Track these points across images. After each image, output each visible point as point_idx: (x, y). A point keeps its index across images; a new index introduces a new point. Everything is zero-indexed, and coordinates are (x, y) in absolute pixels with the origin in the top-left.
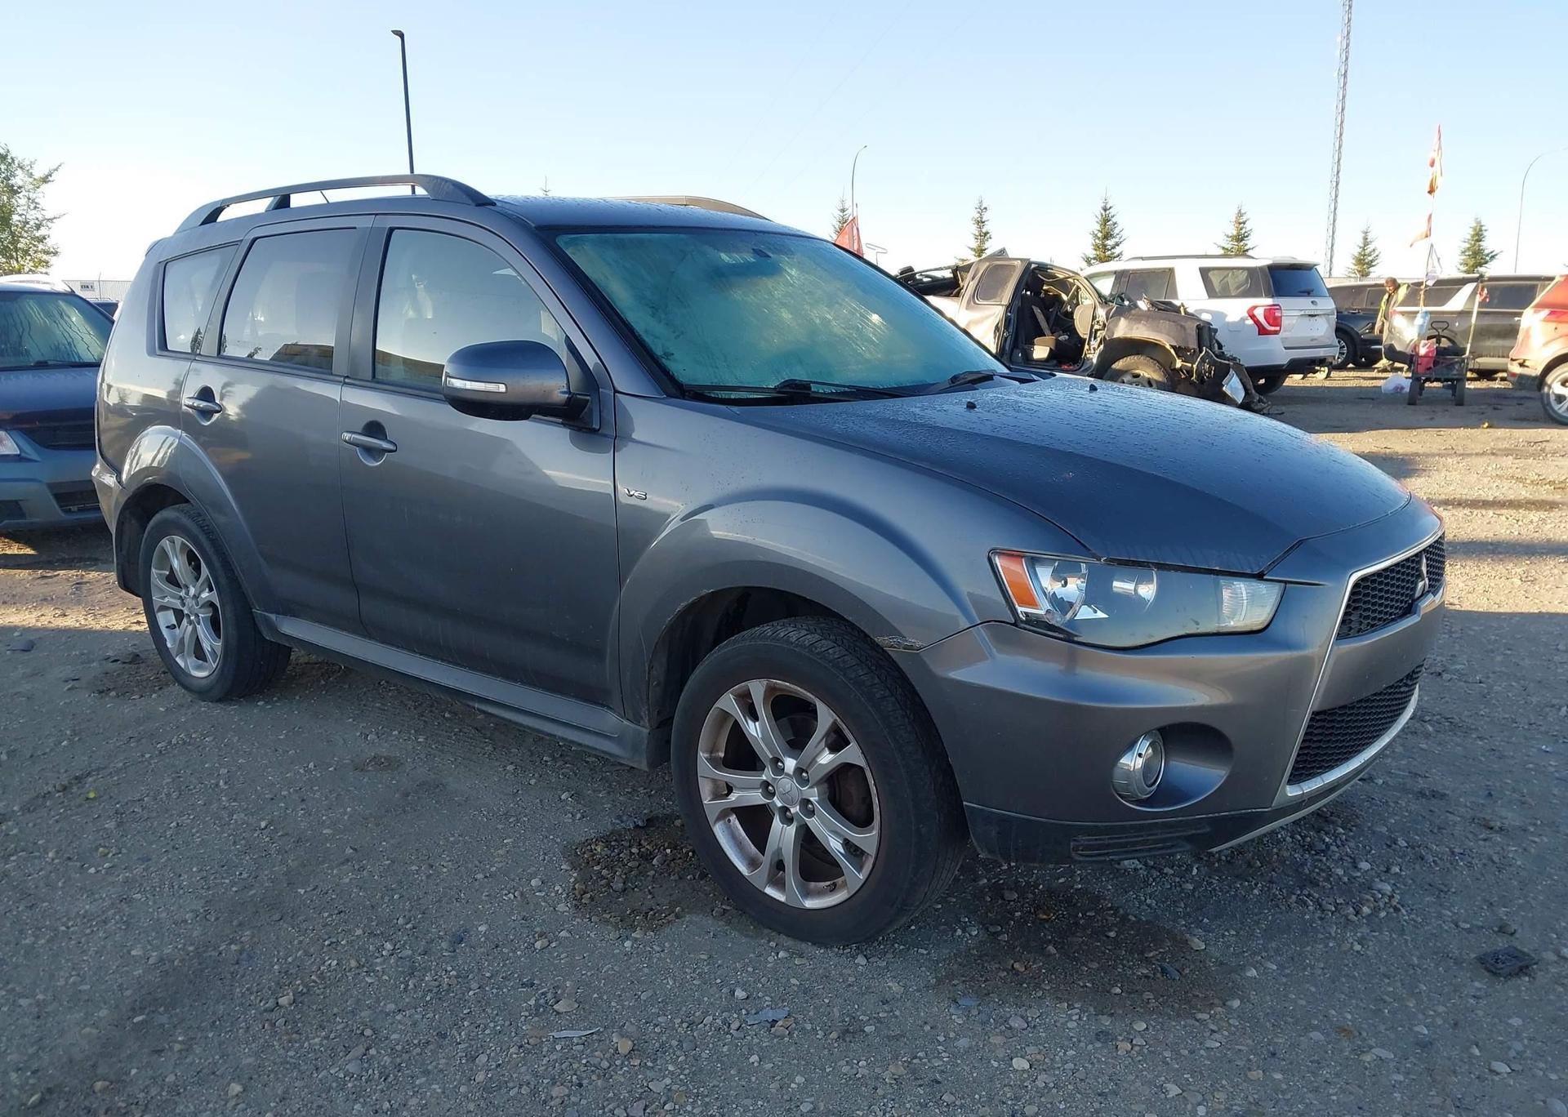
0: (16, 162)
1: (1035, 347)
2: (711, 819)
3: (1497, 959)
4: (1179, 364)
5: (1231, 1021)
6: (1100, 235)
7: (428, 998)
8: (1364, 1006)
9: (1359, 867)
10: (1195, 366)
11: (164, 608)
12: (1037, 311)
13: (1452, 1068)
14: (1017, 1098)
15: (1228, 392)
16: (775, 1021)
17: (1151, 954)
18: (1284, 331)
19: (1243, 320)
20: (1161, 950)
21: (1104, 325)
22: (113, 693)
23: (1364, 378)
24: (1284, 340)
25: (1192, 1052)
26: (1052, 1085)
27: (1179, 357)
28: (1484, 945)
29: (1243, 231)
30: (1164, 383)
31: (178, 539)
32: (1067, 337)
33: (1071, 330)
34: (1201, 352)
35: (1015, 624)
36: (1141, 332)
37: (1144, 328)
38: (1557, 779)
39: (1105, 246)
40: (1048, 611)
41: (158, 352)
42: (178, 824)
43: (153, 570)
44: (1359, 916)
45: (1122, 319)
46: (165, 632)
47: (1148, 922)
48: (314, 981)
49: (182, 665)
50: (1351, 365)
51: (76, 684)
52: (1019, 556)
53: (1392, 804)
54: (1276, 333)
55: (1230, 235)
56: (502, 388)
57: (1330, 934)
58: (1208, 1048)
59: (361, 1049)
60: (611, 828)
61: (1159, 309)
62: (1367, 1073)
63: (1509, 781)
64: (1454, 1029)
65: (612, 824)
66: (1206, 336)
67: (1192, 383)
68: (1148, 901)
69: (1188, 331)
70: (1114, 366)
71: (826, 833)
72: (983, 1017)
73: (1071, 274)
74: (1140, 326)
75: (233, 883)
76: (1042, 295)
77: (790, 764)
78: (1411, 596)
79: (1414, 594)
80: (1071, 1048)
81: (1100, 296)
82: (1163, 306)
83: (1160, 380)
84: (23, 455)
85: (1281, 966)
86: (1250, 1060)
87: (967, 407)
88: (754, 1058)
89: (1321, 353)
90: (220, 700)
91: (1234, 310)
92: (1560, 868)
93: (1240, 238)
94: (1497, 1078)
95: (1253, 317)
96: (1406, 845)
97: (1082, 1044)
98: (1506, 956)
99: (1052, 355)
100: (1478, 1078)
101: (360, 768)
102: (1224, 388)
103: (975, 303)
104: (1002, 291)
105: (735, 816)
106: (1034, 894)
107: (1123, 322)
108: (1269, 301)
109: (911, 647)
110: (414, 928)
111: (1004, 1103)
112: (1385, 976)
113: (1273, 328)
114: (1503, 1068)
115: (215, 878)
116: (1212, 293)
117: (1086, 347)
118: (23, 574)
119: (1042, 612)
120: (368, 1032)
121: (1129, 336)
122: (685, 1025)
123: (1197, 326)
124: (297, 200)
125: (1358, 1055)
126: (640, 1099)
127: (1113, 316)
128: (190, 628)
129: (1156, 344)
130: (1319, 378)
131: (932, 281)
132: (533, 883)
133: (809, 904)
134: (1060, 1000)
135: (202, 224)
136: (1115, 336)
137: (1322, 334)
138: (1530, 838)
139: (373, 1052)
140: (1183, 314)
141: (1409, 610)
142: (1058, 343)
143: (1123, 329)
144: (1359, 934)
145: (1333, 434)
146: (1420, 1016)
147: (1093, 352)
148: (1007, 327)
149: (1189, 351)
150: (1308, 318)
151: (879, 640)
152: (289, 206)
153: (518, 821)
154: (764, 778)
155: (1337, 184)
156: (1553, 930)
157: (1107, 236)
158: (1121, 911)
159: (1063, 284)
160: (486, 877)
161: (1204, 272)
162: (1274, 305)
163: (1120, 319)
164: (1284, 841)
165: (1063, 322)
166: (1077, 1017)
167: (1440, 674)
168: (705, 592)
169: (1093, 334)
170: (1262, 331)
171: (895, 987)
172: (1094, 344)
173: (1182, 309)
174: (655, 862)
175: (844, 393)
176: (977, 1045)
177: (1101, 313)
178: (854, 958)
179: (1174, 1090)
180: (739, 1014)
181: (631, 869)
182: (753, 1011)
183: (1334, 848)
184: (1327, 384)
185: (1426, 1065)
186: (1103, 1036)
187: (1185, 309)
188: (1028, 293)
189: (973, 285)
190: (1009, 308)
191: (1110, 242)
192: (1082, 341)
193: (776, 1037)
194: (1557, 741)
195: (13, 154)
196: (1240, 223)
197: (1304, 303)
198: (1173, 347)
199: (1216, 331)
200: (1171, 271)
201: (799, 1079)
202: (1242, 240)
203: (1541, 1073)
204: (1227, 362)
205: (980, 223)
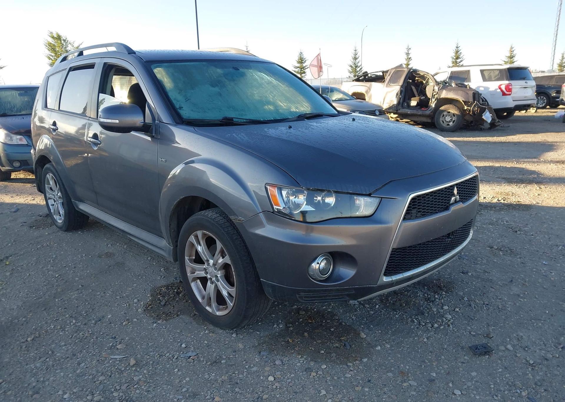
0: (68, 42)
1: (412, 101)
2: (190, 281)
3: (477, 348)
4: (466, 108)
5: (360, 367)
6: (455, 58)
7: (77, 341)
8: (416, 363)
9: (443, 308)
10: (472, 108)
11: (50, 198)
12: (413, 88)
13: (438, 391)
14: (263, 392)
15: (485, 119)
16: (190, 357)
17: (343, 338)
18: (514, 94)
19: (496, 90)
20: (348, 337)
21: (437, 93)
22: (34, 228)
23: (551, 112)
24: (512, 97)
25: (338, 378)
26: (278, 388)
27: (465, 105)
28: (477, 342)
29: (513, 54)
30: (459, 115)
31: (51, 174)
32: (424, 97)
33: (425, 94)
34: (474, 103)
35: (273, 212)
36: (451, 95)
37: (452, 94)
38: (544, 275)
39: (457, 62)
40: (284, 208)
41: (44, 109)
42: (29, 274)
43: (46, 185)
44: (433, 328)
45: (444, 90)
46: (51, 207)
47: (348, 326)
48: (43, 333)
49: (55, 218)
50: (548, 107)
51: (24, 224)
52: (275, 186)
53: (470, 283)
54: (510, 95)
55: (507, 56)
56: (117, 121)
57: (417, 334)
58: (345, 377)
59: (45, 358)
60: (172, 282)
61: (459, 87)
62: (402, 390)
63: (522, 276)
64: (446, 375)
65: (173, 280)
66: (477, 96)
67: (471, 115)
68: (353, 317)
69: (469, 95)
70: (440, 109)
71: (222, 288)
72: (267, 359)
73: (426, 73)
74: (451, 93)
75: (36, 296)
76: (416, 82)
77: (211, 262)
78: (448, 203)
79: (450, 202)
80: (294, 374)
81: (436, 81)
82: (460, 85)
83: (458, 114)
84: (28, 144)
85: (392, 346)
86: (359, 383)
87: (289, 127)
88: (176, 370)
89: (529, 102)
90: (66, 231)
91: (493, 86)
92: (526, 312)
93: (511, 57)
94: (454, 396)
95: (500, 88)
96: (467, 300)
97: (299, 372)
98: (481, 347)
99: (418, 104)
100: (446, 396)
101: (100, 257)
102: (483, 117)
103: (389, 84)
104: (399, 80)
105: (199, 280)
106: (311, 312)
107: (444, 92)
108: (507, 82)
109: (240, 220)
110: (87, 315)
111: (257, 393)
112: (431, 352)
113: (508, 93)
114: (458, 392)
115: (31, 294)
116: (484, 79)
117: (430, 101)
118: (29, 185)
119: (281, 208)
120: (50, 352)
121: (446, 97)
122: (158, 356)
123: (473, 93)
124: (85, 53)
125: (402, 383)
126: (128, 383)
127: (440, 90)
128: (57, 205)
129: (458, 100)
130: (532, 111)
131: (376, 77)
132: (135, 301)
133: (218, 313)
134: (299, 354)
135: (60, 62)
136: (441, 97)
137: (530, 95)
138: (519, 299)
139: (48, 360)
140: (468, 88)
141: (447, 208)
142: (420, 99)
143: (444, 94)
144: (429, 335)
145: (525, 135)
146: (436, 369)
147: (433, 103)
148: (401, 94)
149: (470, 102)
150: (524, 89)
151: (231, 217)
152: (83, 55)
153: (141, 278)
154: (204, 267)
155: (557, 35)
156: (509, 337)
157: (458, 58)
158: (341, 321)
159: (423, 77)
160: (120, 298)
161: (482, 71)
162: (509, 84)
163: (443, 91)
164: (419, 296)
165: (422, 92)
166: (302, 361)
167: (516, 232)
168: (182, 197)
169: (433, 96)
170: (504, 94)
171: (241, 346)
172: (433, 100)
173: (468, 86)
174: (180, 295)
175: (250, 122)
176: (259, 370)
177: (436, 88)
178: (232, 334)
179: (323, 392)
180: (179, 353)
181: (171, 297)
182: (185, 353)
183: (438, 300)
184: (535, 114)
185: (428, 389)
186: (308, 370)
187: (469, 86)
188: (411, 81)
189: (389, 78)
190: (402, 86)
191: (458, 60)
192: (429, 99)
193: (188, 362)
194: (552, 260)
195: (68, 39)
196: (512, 51)
197: (522, 83)
198: (463, 101)
199: (481, 94)
200: (469, 71)
201: (188, 379)
202: (512, 58)
203: (473, 396)
204: (485, 107)
205: (408, 54)
